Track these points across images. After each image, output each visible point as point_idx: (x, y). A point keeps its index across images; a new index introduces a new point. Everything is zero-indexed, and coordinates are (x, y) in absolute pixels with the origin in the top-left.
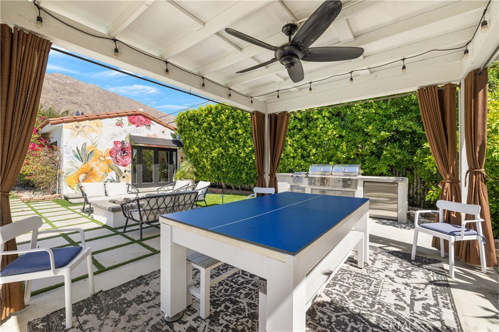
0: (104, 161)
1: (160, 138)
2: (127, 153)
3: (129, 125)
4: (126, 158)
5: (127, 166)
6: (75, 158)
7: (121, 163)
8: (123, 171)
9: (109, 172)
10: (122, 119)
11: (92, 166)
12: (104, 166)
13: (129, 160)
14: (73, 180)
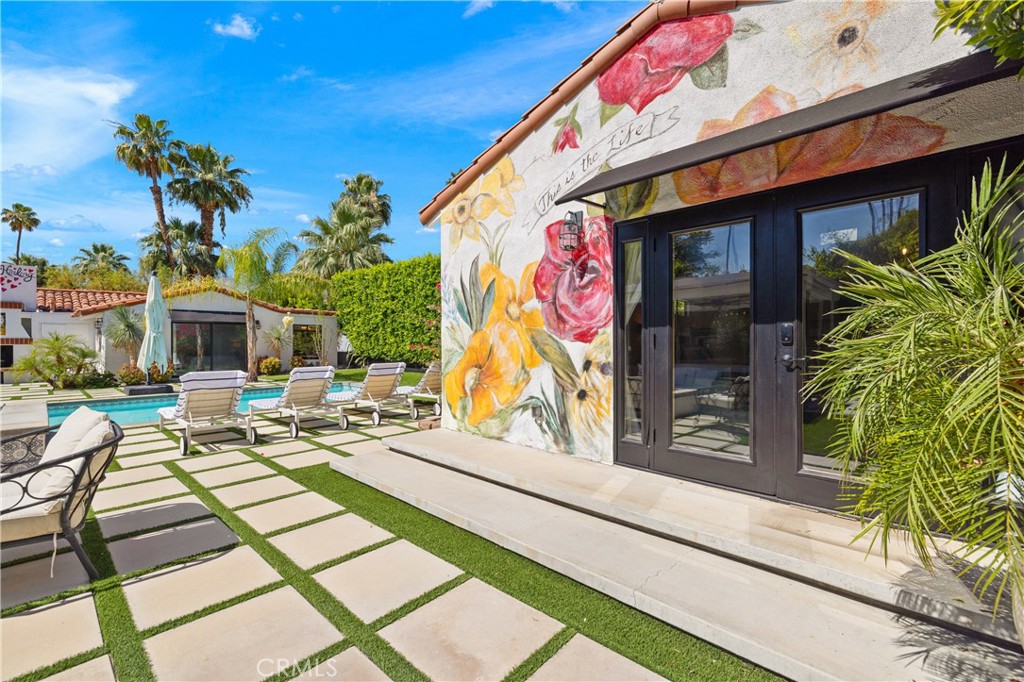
0: (519, 318)
1: (802, 105)
2: (594, 270)
3: (604, 119)
4: (592, 295)
5: (597, 340)
6: (458, 315)
7: (572, 322)
8: (578, 365)
9: (533, 364)
10: (575, 109)
11: (491, 342)
12: (518, 338)
13: (603, 302)
14: (454, 388)
